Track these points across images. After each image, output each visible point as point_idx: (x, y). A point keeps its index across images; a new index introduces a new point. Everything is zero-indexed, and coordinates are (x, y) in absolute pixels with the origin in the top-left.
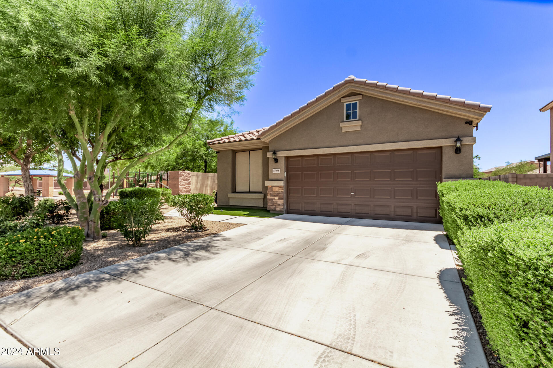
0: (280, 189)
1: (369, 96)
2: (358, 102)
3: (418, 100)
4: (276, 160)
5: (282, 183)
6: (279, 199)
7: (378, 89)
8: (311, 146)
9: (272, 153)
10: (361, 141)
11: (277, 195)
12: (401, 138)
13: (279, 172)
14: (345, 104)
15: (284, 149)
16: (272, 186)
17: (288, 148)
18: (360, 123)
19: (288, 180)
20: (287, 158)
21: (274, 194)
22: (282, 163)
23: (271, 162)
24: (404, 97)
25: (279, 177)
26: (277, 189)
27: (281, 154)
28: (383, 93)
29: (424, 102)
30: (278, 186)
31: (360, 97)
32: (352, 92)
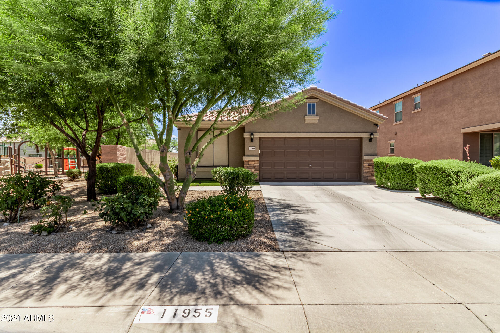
0: (256, 163)
1: (323, 101)
2: (316, 103)
3: (353, 108)
4: (252, 140)
5: (258, 158)
6: (255, 171)
7: (331, 98)
9: (250, 134)
10: (318, 130)
11: (253, 168)
12: (342, 130)
13: (255, 150)
14: (307, 103)
15: (259, 131)
16: (248, 161)
17: (263, 131)
18: (318, 118)
19: (261, 155)
20: (260, 138)
21: (250, 167)
22: (257, 142)
23: (247, 142)
24: (346, 105)
25: (255, 154)
26: (253, 163)
27: (257, 135)
28: (334, 100)
29: (357, 110)
30: (254, 161)
31: (318, 101)
32: (312, 96)
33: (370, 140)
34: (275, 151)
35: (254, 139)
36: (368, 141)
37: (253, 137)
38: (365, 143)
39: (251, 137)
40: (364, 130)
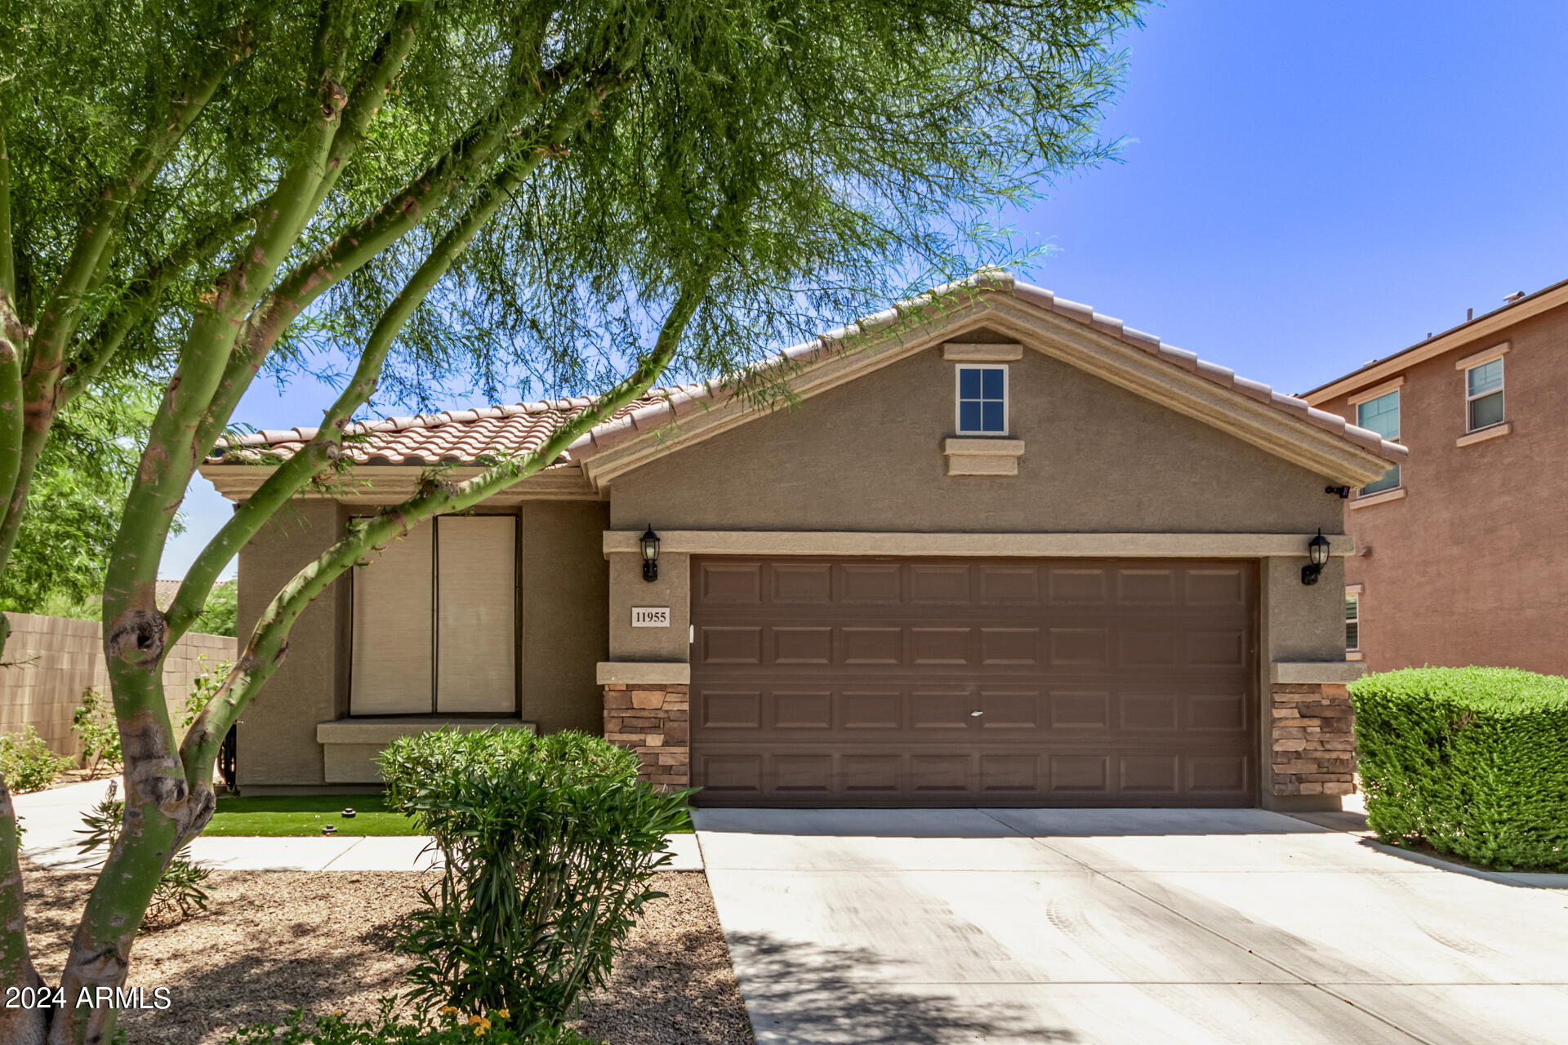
0: (670, 697)
1: (1045, 357)
2: (1005, 368)
3: (1211, 394)
4: (650, 571)
5: (682, 674)
6: (666, 744)
7: (1094, 337)
8: (815, 518)
9: (640, 534)
10: (1017, 518)
11: (655, 728)
12: (1150, 521)
13: (666, 624)
14: (959, 367)
15: (690, 520)
16: (631, 688)
17: (711, 518)
18: (1018, 448)
19: (698, 656)
20: (695, 559)
21: (640, 723)
22: (677, 582)
23: (623, 581)
24: (1174, 380)
25: (666, 647)
26: (655, 700)
27: (677, 544)
28: (1107, 351)
29: (1234, 406)
30: (662, 688)
31: (1015, 354)
32: (984, 330)
33: (1310, 573)
34: (777, 634)
35: (662, 566)
36: (1294, 580)
37: (657, 553)
38: (1281, 589)
39: (643, 553)
40: (1271, 519)
